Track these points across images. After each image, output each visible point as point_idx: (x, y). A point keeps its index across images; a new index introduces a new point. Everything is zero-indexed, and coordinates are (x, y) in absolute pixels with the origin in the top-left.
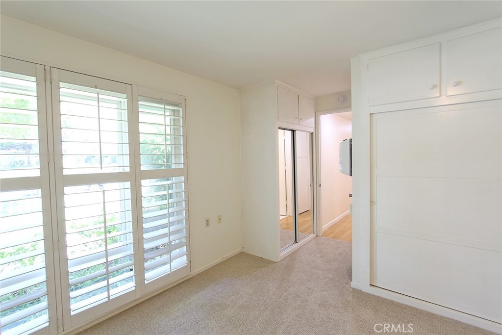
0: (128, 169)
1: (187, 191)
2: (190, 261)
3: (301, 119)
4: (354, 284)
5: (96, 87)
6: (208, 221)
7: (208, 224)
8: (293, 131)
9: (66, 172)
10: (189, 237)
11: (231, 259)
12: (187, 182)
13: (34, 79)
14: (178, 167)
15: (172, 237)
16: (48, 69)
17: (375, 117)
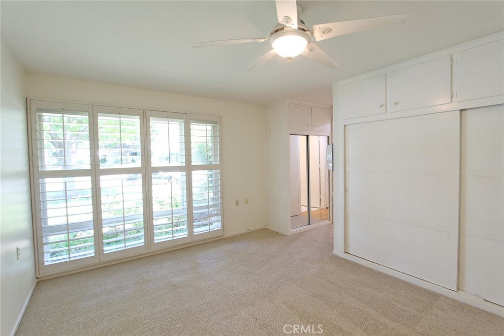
0: (184, 164)
1: (222, 179)
2: (223, 226)
3: (314, 126)
4: (335, 252)
5: (167, 118)
6: (237, 202)
7: (237, 204)
8: (308, 136)
9: (153, 165)
10: (223, 210)
11: (256, 231)
12: (221, 173)
13: (139, 117)
14: (216, 163)
15: (210, 209)
16: (144, 111)
17: (347, 127)
